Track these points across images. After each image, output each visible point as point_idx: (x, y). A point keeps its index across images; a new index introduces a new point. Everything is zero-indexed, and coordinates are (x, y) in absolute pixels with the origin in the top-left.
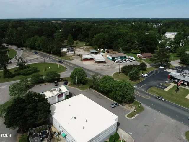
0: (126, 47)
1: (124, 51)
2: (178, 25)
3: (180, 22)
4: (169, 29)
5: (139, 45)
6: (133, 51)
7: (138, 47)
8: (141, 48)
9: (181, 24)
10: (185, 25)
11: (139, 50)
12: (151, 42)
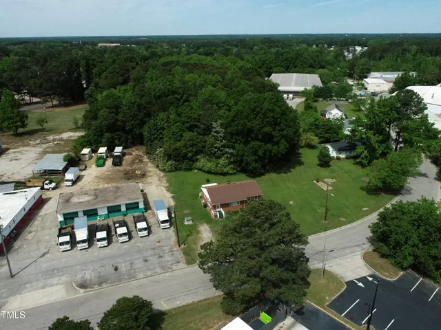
0: (178, 144)
1: (170, 163)
2: (404, 51)
3: (411, 44)
4: (382, 63)
5: (224, 138)
6: (202, 162)
7: (218, 149)
8: (231, 154)
9: (414, 48)
10: (422, 51)
11: (222, 161)
12: (267, 129)
